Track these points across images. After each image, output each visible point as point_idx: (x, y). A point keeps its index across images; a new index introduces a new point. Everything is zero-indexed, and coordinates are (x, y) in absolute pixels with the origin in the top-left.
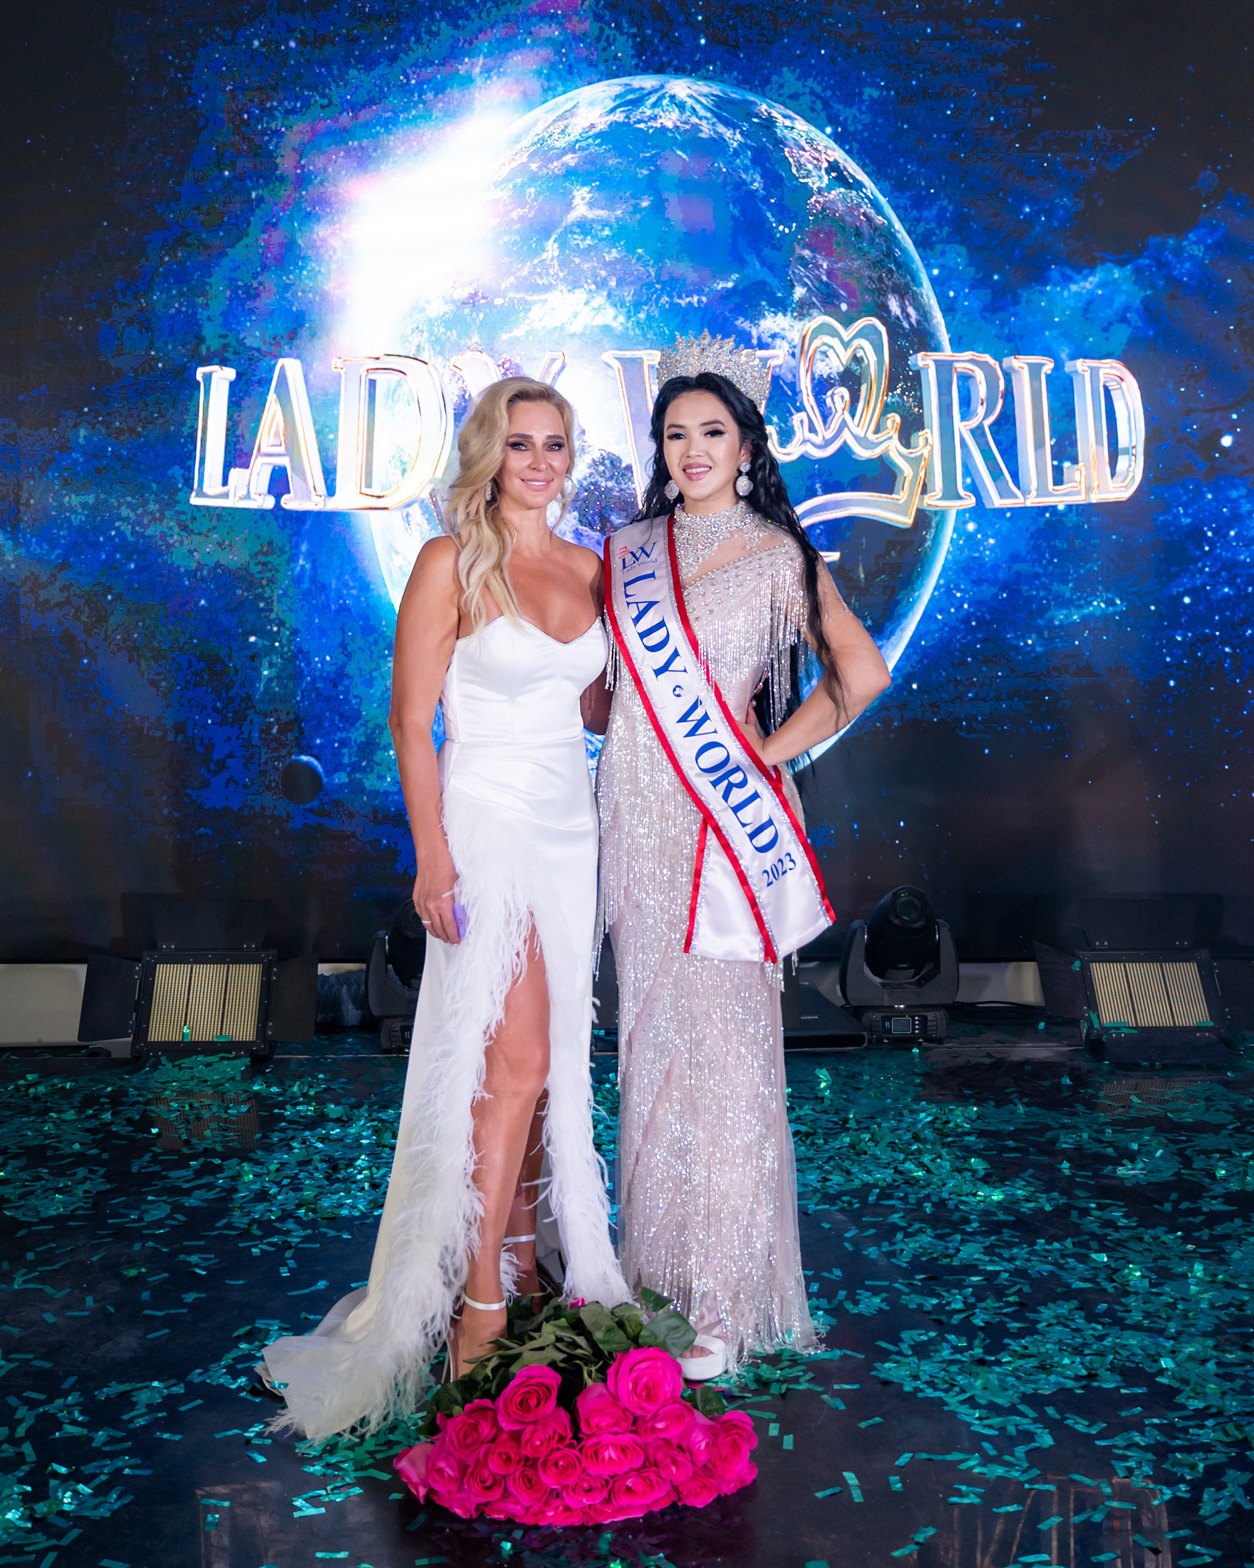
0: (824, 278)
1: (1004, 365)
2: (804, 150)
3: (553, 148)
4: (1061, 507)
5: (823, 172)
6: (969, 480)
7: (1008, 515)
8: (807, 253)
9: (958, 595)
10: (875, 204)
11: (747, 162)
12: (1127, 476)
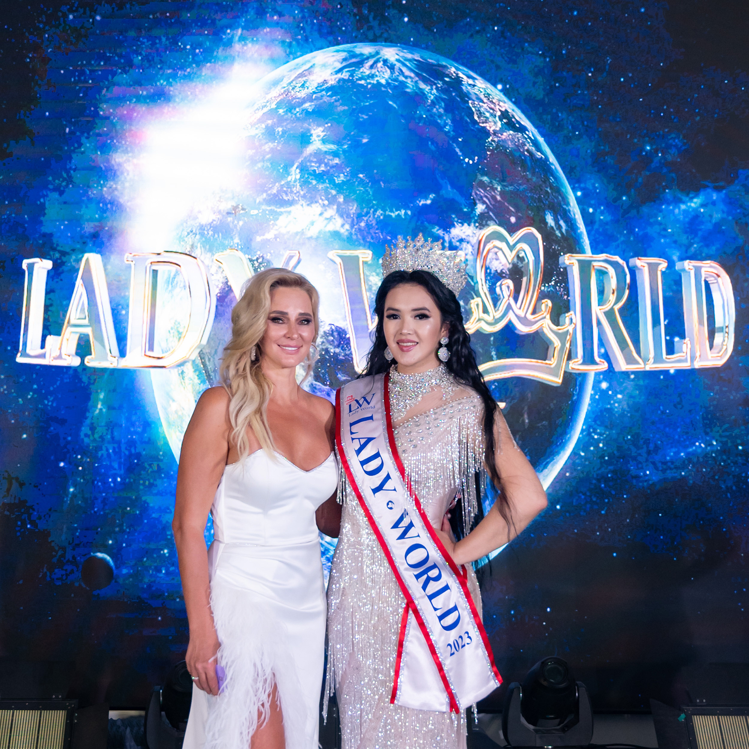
0: (499, 198)
1: (630, 265)
2: (483, 102)
3: (296, 98)
4: (672, 371)
5: (497, 119)
6: (603, 351)
7: (632, 376)
8: (485, 179)
9: (596, 437)
10: (535, 143)
11: (441, 111)
12: (722, 348)
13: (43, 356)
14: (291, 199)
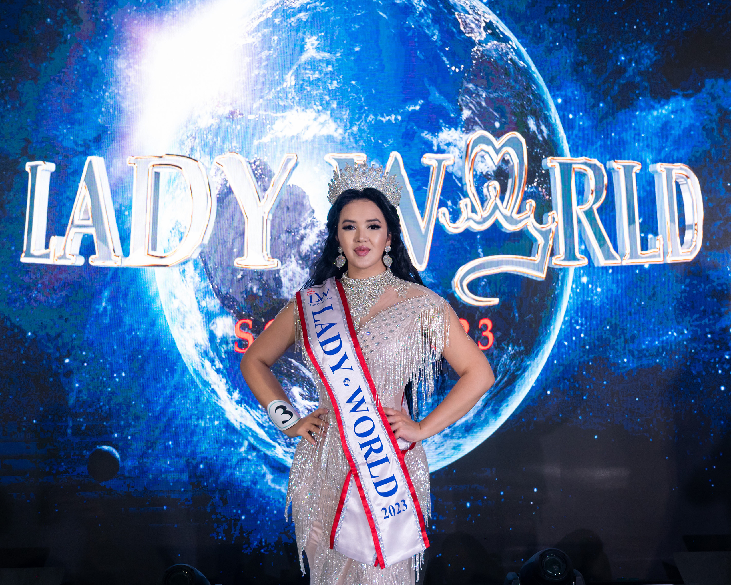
0: (484, 104)
1: (607, 167)
2: (469, 14)
3: (290, 8)
4: (646, 266)
5: (482, 29)
6: (583, 247)
7: (610, 271)
8: (471, 86)
9: (577, 328)
10: (518, 53)
11: (429, 21)
12: (692, 244)
13: (47, 256)
14: (286, 104)
